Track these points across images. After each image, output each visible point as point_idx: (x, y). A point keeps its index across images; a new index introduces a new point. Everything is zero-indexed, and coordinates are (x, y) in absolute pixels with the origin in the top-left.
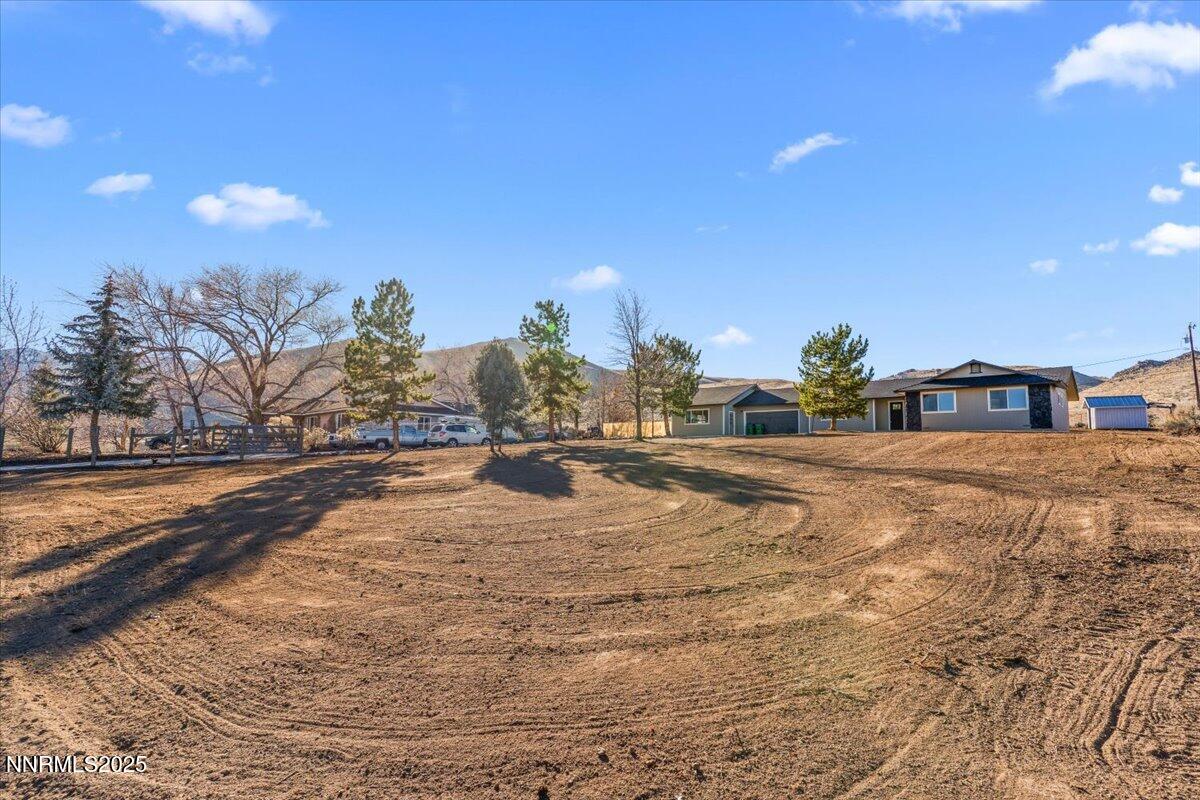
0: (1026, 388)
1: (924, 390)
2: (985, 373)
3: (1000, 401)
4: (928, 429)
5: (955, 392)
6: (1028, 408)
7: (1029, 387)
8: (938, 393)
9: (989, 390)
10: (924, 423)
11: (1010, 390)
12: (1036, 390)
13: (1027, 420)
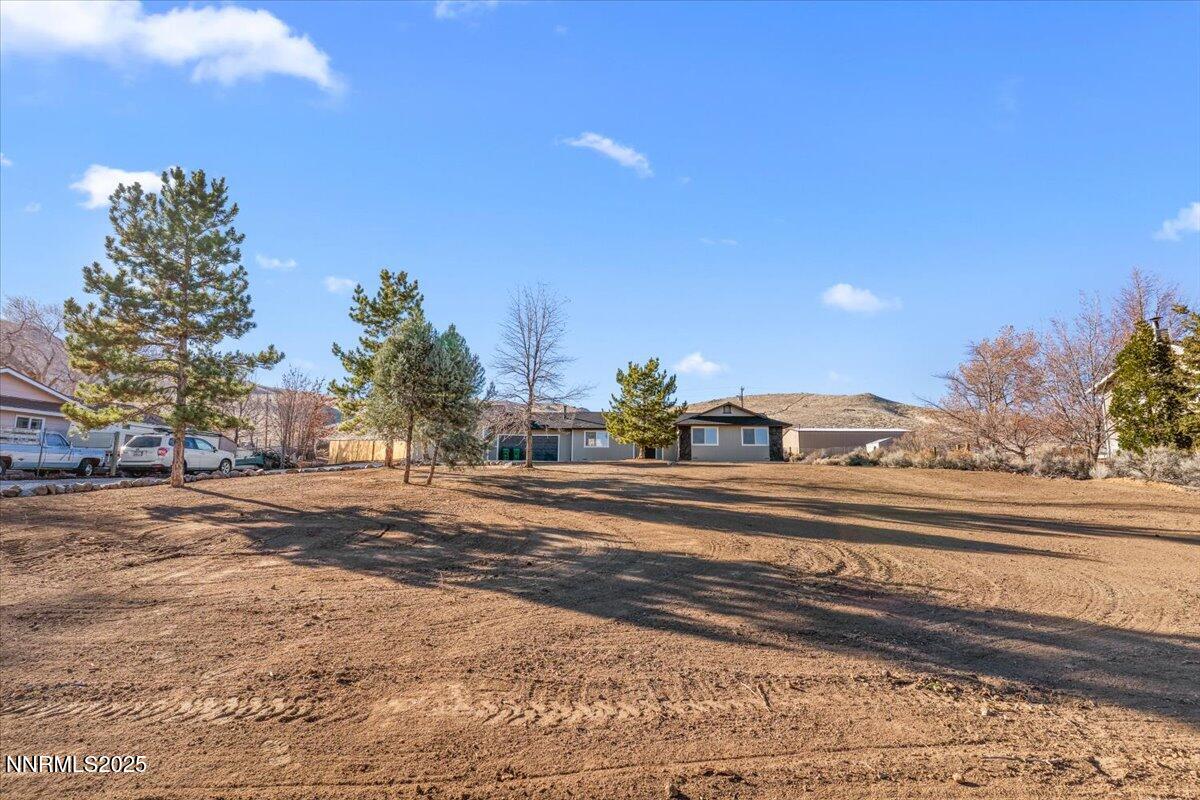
0: (767, 429)
1: (695, 425)
2: (734, 413)
3: (749, 438)
4: (697, 459)
5: (717, 428)
6: (768, 445)
7: (770, 428)
8: (705, 428)
9: (742, 428)
10: (693, 454)
11: (756, 429)
12: (774, 430)
13: (767, 454)
